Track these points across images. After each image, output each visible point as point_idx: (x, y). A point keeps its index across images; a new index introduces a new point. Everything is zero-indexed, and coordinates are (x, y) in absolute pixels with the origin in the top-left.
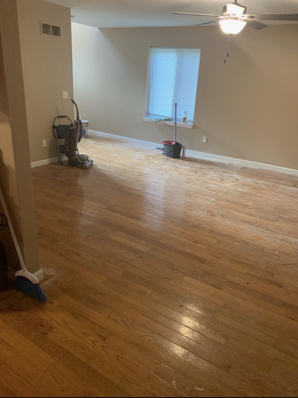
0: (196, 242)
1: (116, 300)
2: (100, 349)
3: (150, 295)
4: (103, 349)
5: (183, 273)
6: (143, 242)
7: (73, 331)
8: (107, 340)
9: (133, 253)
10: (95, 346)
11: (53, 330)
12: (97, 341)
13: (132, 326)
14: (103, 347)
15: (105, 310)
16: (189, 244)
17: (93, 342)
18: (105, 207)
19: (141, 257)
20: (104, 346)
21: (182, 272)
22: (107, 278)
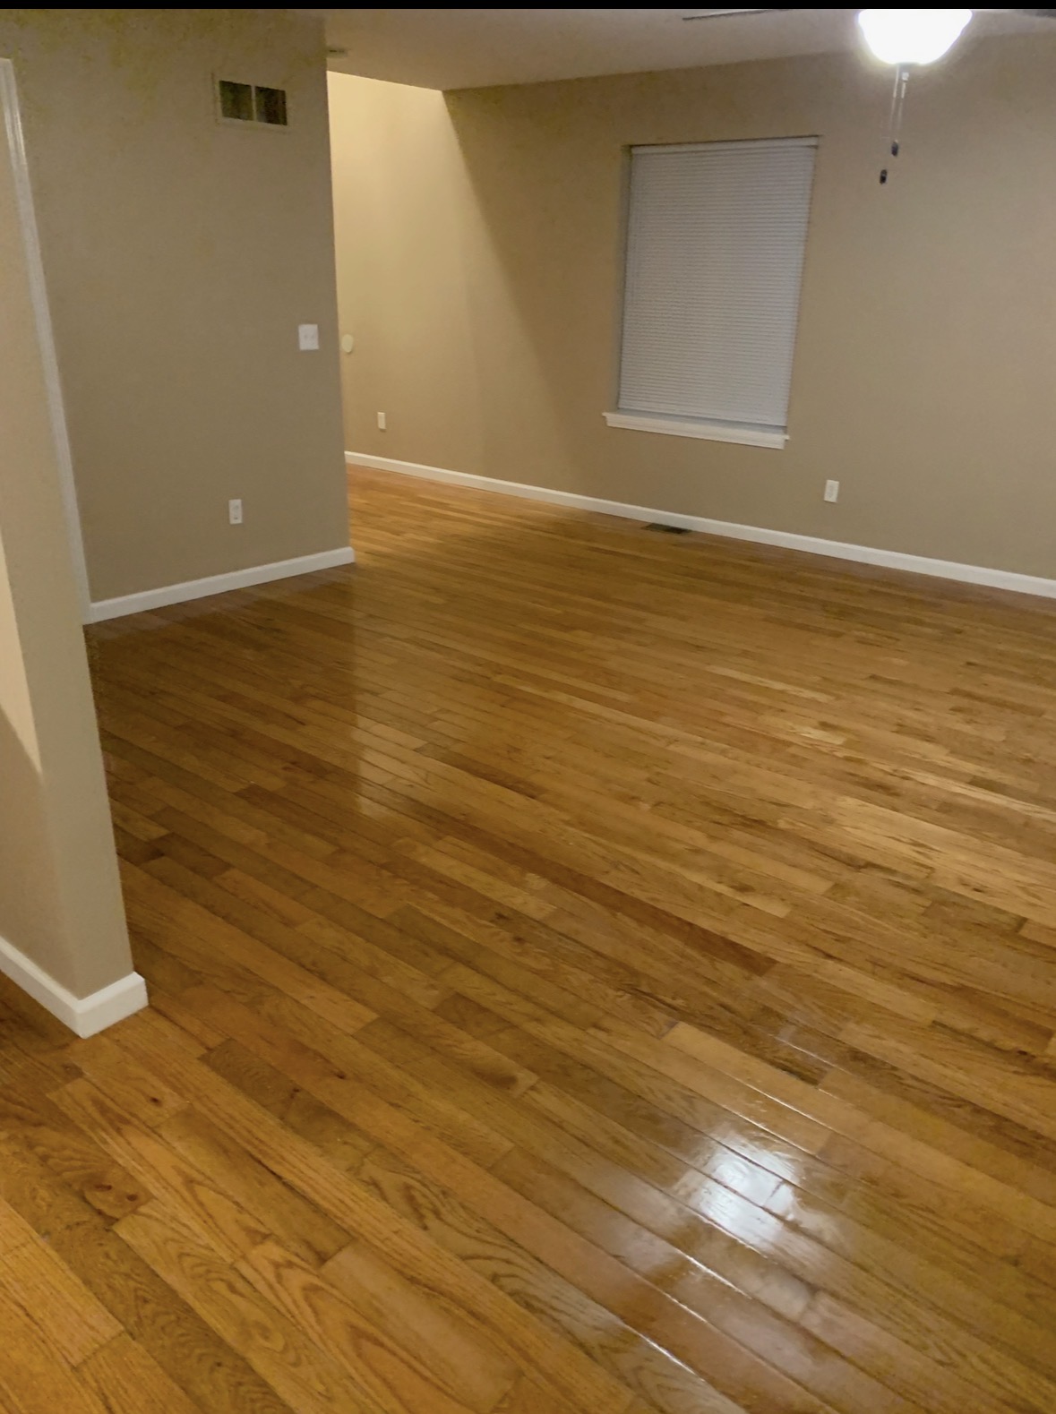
0: (744, 889)
1: (392, 1104)
2: (298, 1295)
3: (531, 1093)
4: (307, 1298)
5: (674, 1008)
6: (535, 881)
7: (210, 1216)
8: (330, 1264)
9: (491, 921)
10: (279, 1282)
11: (143, 1209)
12: (290, 1265)
13: (437, 1213)
14: (310, 1290)
15: (345, 1143)
16: (719, 895)
17: (277, 1266)
18: (419, 743)
19: (519, 940)
20: (316, 1289)
21: (669, 1006)
22: (375, 1016)
